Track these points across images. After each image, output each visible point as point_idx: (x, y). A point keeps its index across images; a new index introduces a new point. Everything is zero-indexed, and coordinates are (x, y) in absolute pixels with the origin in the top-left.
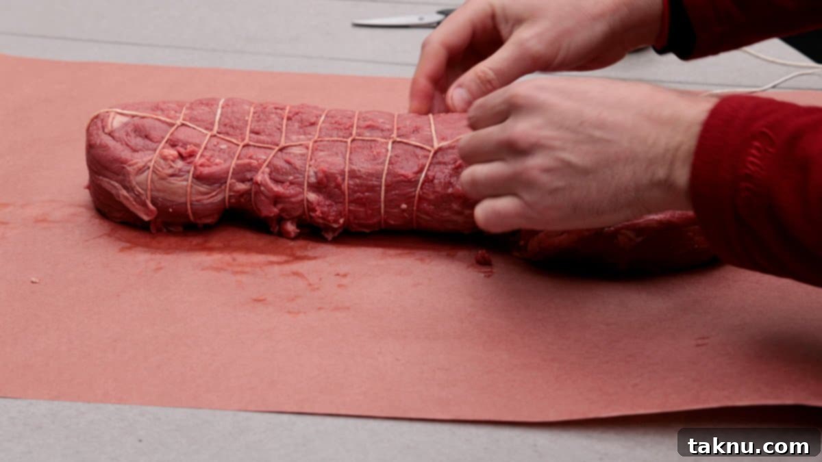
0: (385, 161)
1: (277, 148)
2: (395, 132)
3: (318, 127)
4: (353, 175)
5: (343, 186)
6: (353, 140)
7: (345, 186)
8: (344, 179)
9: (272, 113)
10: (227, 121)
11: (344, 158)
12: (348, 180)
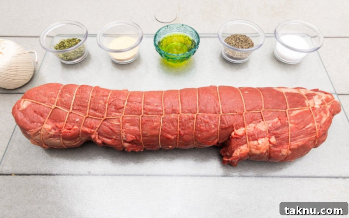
0: (159, 129)
1: (103, 119)
2: (164, 111)
3: (124, 108)
4: (144, 135)
5: (140, 141)
6: (142, 116)
7: (141, 141)
8: (140, 138)
9: (101, 99)
10: (79, 103)
11: (139, 127)
12: (142, 138)
